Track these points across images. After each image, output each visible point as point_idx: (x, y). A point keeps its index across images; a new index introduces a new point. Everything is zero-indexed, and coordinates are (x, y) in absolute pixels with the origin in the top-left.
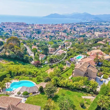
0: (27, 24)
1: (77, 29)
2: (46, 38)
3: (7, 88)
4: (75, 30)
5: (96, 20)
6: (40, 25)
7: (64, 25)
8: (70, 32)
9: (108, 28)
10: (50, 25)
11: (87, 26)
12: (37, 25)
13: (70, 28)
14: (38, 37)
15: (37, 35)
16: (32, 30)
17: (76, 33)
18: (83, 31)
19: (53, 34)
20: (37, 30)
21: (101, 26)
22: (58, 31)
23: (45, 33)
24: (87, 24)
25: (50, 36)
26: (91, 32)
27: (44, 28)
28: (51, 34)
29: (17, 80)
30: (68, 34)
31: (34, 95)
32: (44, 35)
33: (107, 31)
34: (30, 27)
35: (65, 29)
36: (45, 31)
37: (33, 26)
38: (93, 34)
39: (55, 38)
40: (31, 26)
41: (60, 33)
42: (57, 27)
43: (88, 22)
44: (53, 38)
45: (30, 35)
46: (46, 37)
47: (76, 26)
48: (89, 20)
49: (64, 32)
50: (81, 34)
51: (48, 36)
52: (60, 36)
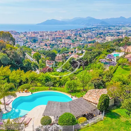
0: (18, 33)
1: (83, 35)
2: (45, 47)
3: (5, 112)
4: (81, 36)
5: (103, 25)
6: (35, 33)
7: (66, 32)
8: (76, 39)
9: (120, 32)
10: (49, 32)
11: (94, 32)
12: (30, 33)
13: (74, 34)
14: (35, 46)
15: (33, 44)
16: (25, 38)
17: (83, 39)
18: (92, 36)
19: (54, 41)
20: (32, 38)
21: (111, 31)
22: (60, 38)
23: (43, 42)
24: (94, 29)
25: (51, 44)
26: (102, 37)
27: (41, 36)
28: (51, 42)
29: (26, 92)
30: (73, 41)
31: (91, 122)
32: (43, 44)
33: (119, 35)
34: (22, 36)
35: (68, 35)
36: (43, 39)
37: (26, 34)
38: (105, 39)
39: (58, 46)
40: (23, 34)
41: (63, 41)
42: (57, 34)
43: (94, 28)
44: (55, 47)
45: (24, 45)
46: (46, 45)
47: (81, 32)
48: (94, 26)
49: (67, 39)
50: (89, 40)
51: (48, 45)
52: (63, 44)
